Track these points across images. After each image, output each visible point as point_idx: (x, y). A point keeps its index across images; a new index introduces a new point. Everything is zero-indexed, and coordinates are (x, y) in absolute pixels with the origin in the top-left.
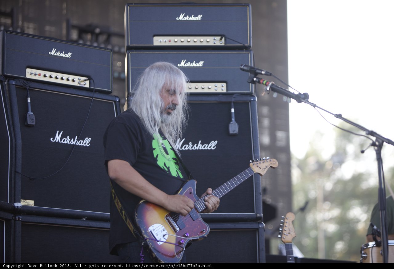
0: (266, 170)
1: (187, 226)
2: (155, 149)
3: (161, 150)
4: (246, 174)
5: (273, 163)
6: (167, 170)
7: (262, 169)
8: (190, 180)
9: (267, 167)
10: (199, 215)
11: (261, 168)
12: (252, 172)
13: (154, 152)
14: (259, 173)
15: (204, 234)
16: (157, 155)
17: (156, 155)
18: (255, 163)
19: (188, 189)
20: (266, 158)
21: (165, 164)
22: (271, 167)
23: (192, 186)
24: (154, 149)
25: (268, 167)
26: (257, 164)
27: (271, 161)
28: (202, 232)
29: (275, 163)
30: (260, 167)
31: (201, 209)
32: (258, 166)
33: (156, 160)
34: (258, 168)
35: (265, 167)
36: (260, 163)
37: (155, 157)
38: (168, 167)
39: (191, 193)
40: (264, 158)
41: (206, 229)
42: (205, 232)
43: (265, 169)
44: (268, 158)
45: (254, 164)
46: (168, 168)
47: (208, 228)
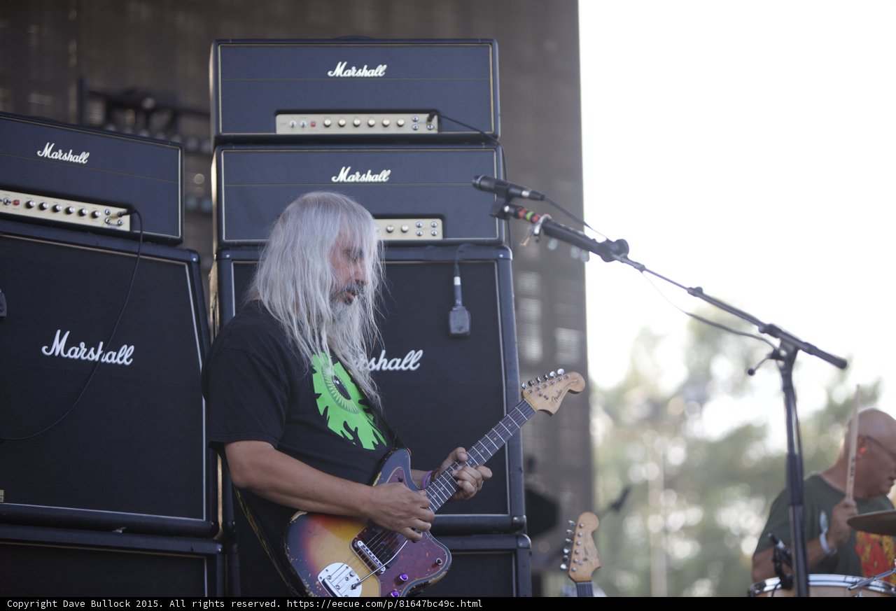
0: (560, 400)
1: (401, 556)
2: (321, 394)
3: (333, 395)
4: (517, 418)
5: (573, 382)
6: (351, 438)
7: (550, 400)
9: (560, 393)
11: (547, 399)
12: (529, 411)
13: (318, 401)
14: (546, 409)
15: (441, 569)
16: (327, 408)
17: (324, 407)
18: (534, 388)
19: (395, 471)
20: (556, 372)
21: (345, 425)
22: (570, 391)
23: (401, 463)
24: (319, 395)
25: (565, 393)
26: (538, 389)
27: (567, 377)
28: (436, 565)
29: (577, 382)
30: (545, 397)
32: (540, 395)
33: (324, 419)
34: (543, 398)
35: (556, 395)
36: (545, 386)
37: (322, 413)
38: (353, 430)
40: (552, 374)
41: (444, 558)
42: (442, 566)
43: (557, 398)
44: (560, 371)
45: (531, 392)
46: (355, 433)
47: (449, 554)
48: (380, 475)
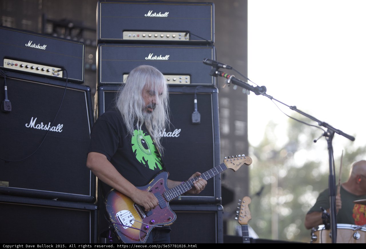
0: (240, 166)
1: (155, 213)
2: (134, 144)
3: (139, 146)
4: (219, 169)
5: (247, 160)
6: (144, 163)
7: (235, 165)
8: (162, 172)
9: (240, 163)
10: (168, 204)
11: (234, 165)
12: (225, 168)
13: (133, 147)
14: (232, 168)
15: (170, 221)
16: (136, 150)
18: (229, 160)
19: (159, 180)
20: (241, 155)
21: (143, 158)
22: (245, 164)
23: (163, 177)
25: (243, 164)
26: (231, 160)
28: (169, 219)
29: (249, 161)
30: (233, 164)
31: (170, 199)
32: (231, 163)
33: (134, 154)
34: (232, 164)
35: (238, 164)
36: (235, 160)
37: (134, 151)
39: (161, 184)
40: (239, 155)
41: (173, 217)
42: (171, 220)
43: (238, 165)
44: (243, 155)
46: (147, 162)
47: (175, 216)
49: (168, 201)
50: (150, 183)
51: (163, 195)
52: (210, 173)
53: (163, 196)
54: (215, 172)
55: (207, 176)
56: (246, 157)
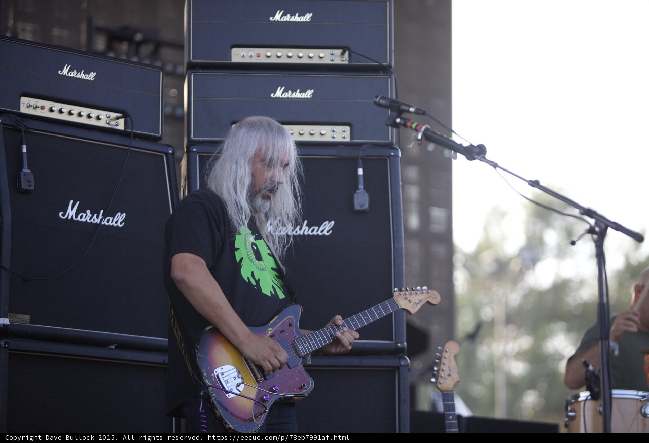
0: (419, 306)
2: (239, 249)
3: (248, 252)
4: (385, 308)
5: (432, 297)
6: (254, 283)
7: (412, 304)
9: (421, 301)
10: (299, 362)
11: (410, 303)
12: (395, 306)
14: (408, 309)
15: (304, 391)
16: (242, 259)
18: (402, 293)
19: (287, 318)
20: (422, 288)
21: (252, 274)
22: (428, 302)
23: (293, 314)
25: (424, 302)
26: (406, 294)
27: (428, 292)
28: (301, 388)
29: (435, 298)
30: (409, 301)
31: (303, 352)
32: (406, 299)
34: (407, 301)
35: (417, 302)
36: (411, 294)
37: (238, 261)
38: (257, 279)
39: (290, 325)
40: (418, 288)
41: (308, 384)
42: (305, 389)
43: (418, 304)
44: (425, 288)
45: (400, 295)
46: (258, 281)
47: (312, 383)
48: (276, 317)
49: (301, 355)
50: (272, 322)
51: (292, 344)
52: (372, 313)
53: (293, 347)
54: (379, 311)
55: (366, 317)
56: (430, 291)
